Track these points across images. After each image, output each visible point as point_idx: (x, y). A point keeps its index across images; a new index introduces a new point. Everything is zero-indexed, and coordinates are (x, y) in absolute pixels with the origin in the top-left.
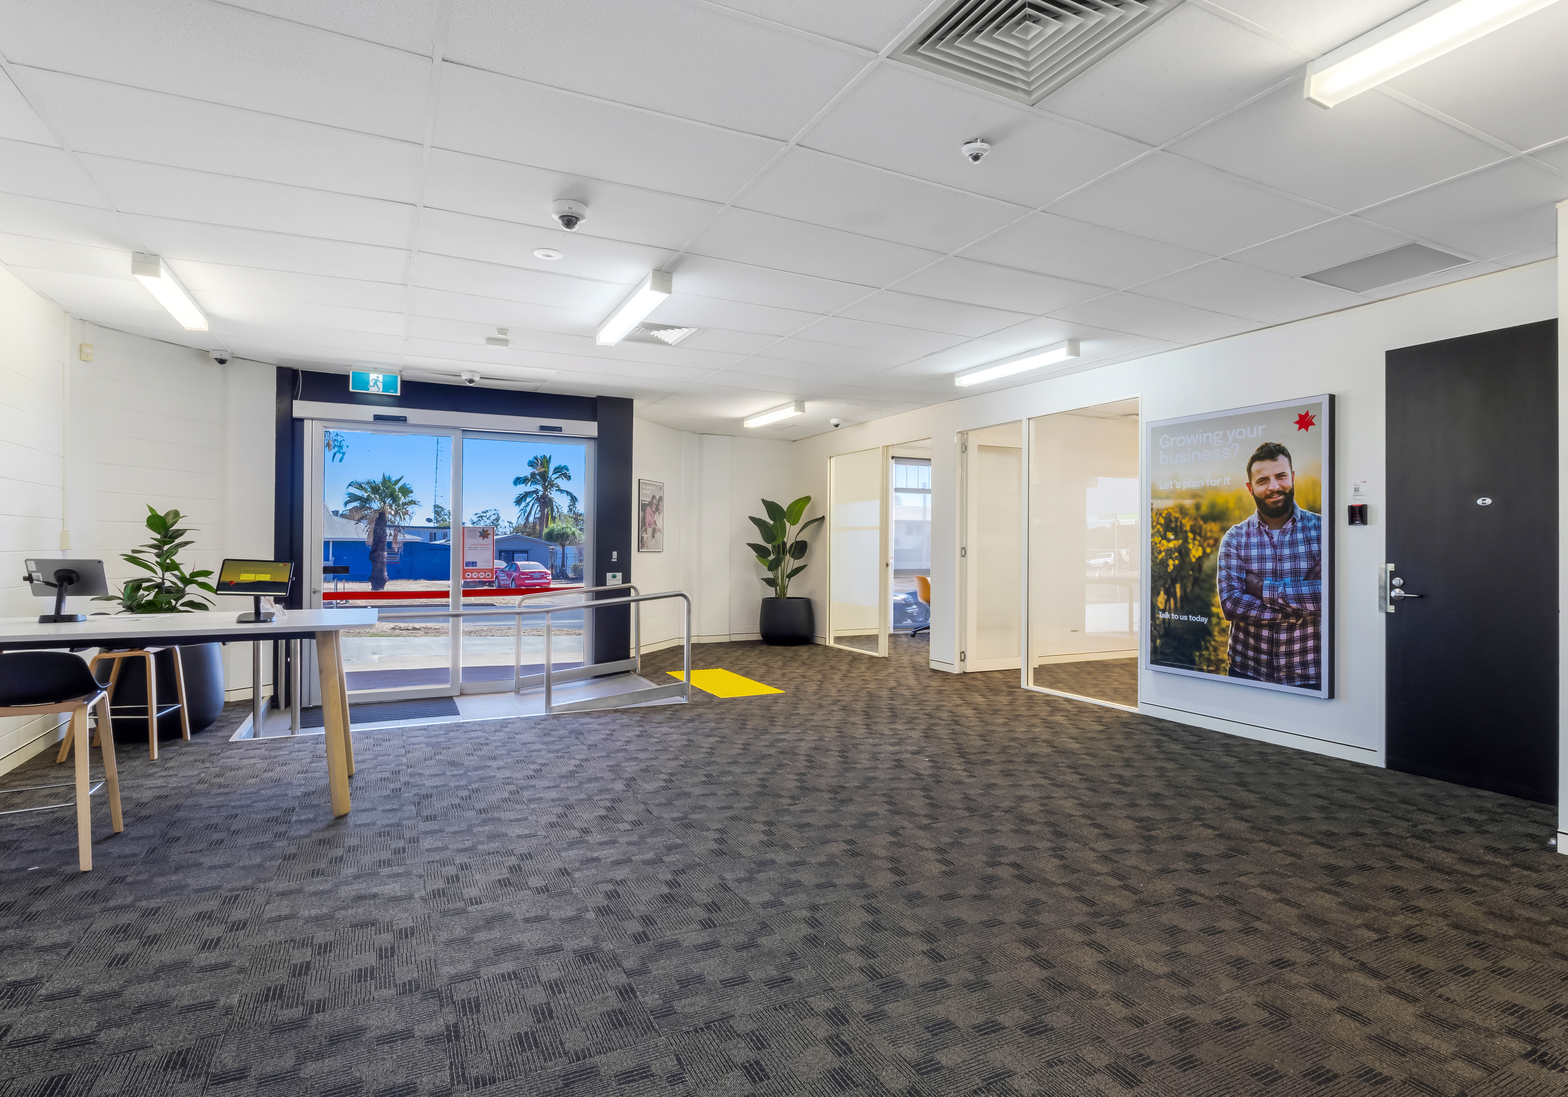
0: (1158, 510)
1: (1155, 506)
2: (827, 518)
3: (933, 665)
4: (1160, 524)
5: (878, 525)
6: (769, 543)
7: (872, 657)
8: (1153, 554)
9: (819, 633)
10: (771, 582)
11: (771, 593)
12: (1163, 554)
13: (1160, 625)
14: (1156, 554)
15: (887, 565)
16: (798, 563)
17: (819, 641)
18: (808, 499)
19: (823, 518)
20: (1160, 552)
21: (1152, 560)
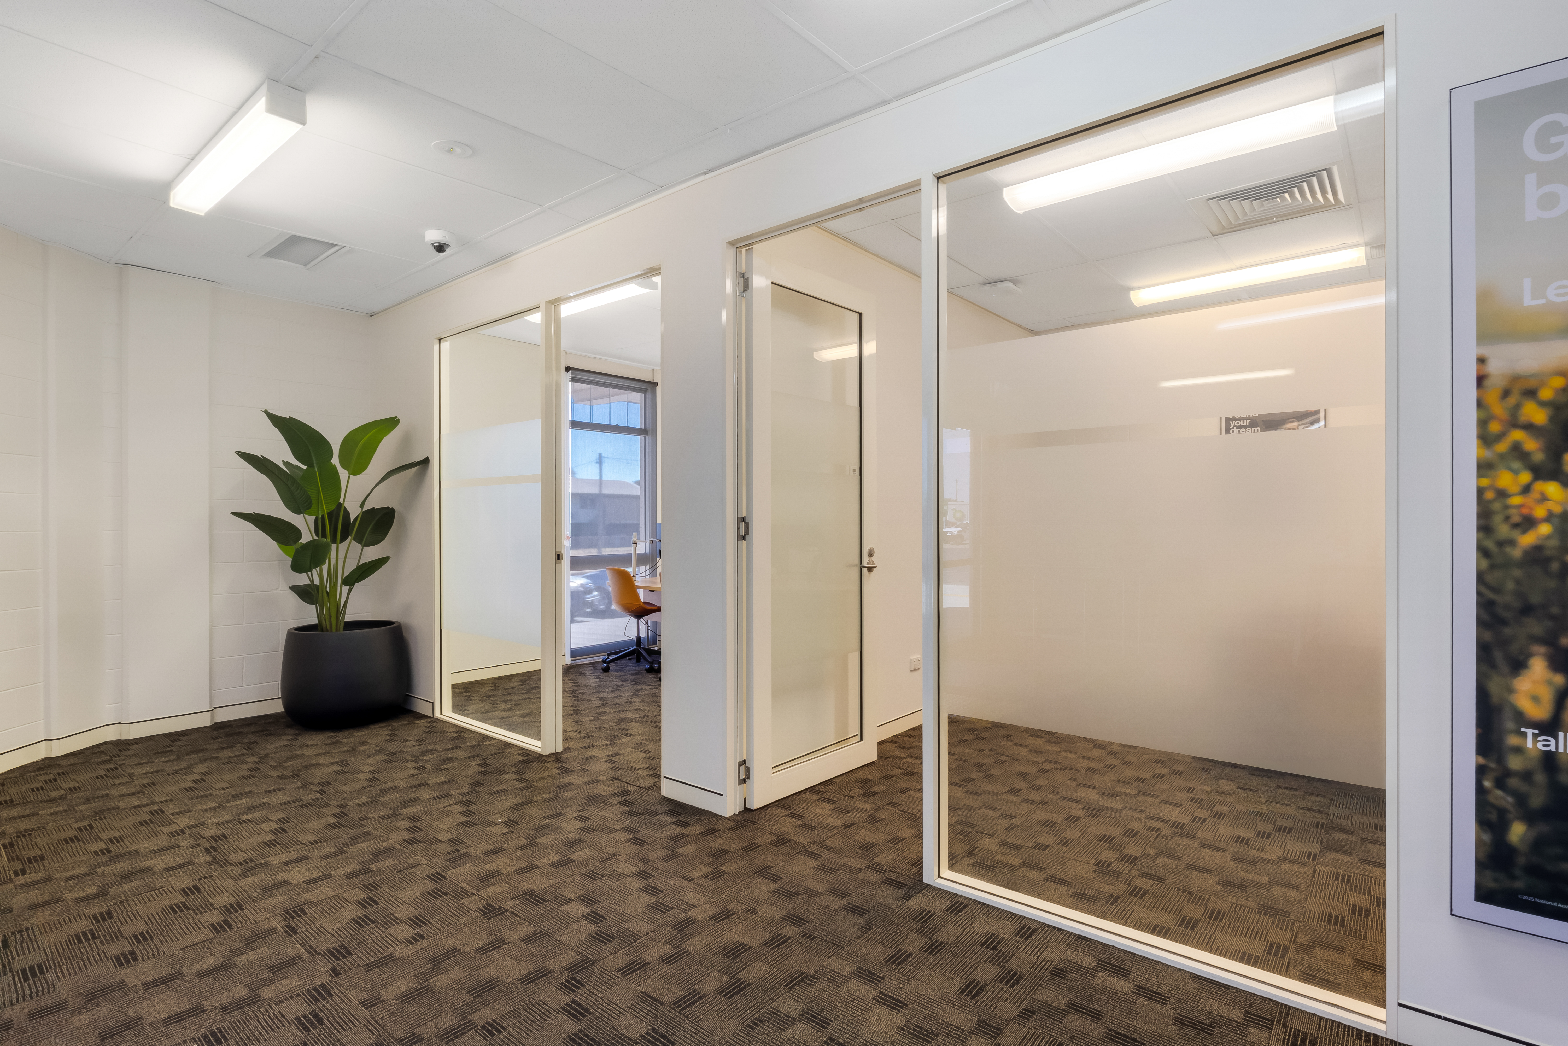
0: (1516, 378)
1: (1494, 367)
2: (435, 462)
3: (670, 791)
4: (1529, 427)
5: (540, 472)
6: (297, 510)
7: (525, 752)
8: (1485, 527)
9: (420, 691)
10: (306, 594)
11: (309, 615)
12: (1545, 529)
13: (1527, 776)
14: (1503, 530)
15: (559, 557)
16: (371, 553)
17: (422, 708)
18: (393, 422)
19: (425, 462)
20: (1528, 523)
21: (1483, 551)
